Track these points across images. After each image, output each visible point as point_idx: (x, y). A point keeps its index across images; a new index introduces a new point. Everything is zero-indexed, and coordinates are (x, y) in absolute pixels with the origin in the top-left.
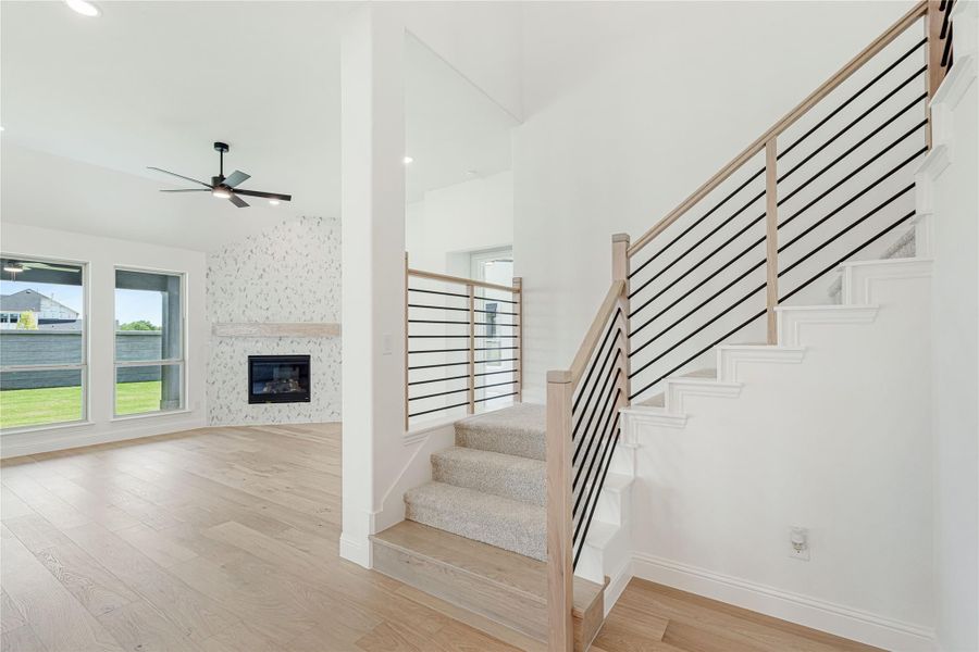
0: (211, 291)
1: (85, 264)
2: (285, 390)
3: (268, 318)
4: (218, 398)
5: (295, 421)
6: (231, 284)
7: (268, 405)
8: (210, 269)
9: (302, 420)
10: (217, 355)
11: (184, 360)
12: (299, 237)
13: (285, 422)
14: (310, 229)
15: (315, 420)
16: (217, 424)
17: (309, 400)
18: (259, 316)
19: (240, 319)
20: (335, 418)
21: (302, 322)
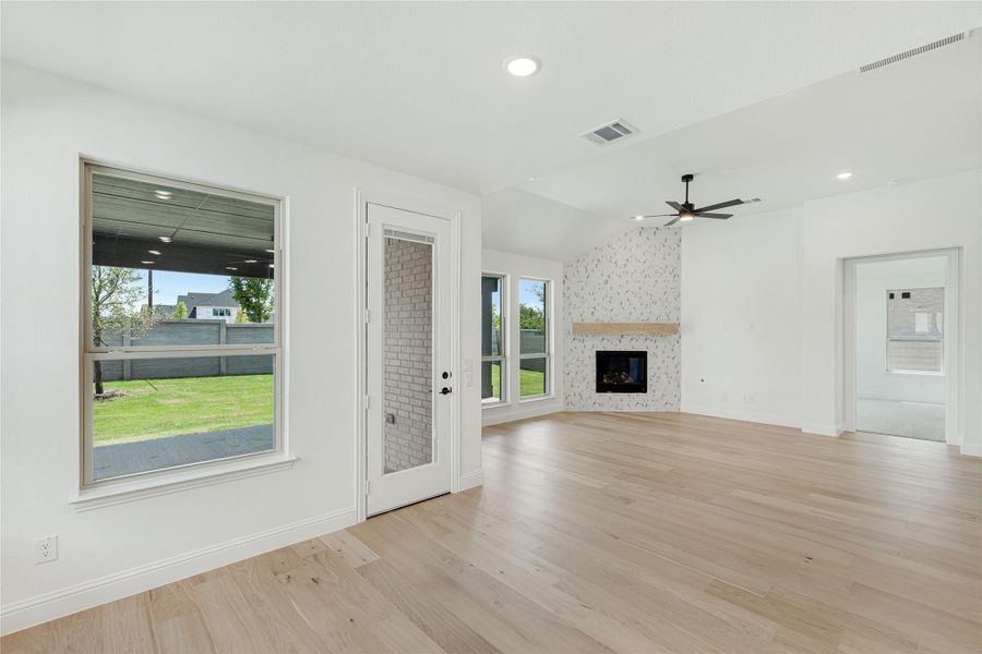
0: (567, 295)
1: (504, 276)
3: (612, 318)
4: (572, 386)
5: (634, 409)
6: (583, 289)
7: (611, 394)
8: (566, 277)
9: (640, 409)
10: (572, 350)
11: (549, 354)
12: (637, 246)
13: (626, 409)
14: (648, 239)
15: (652, 409)
16: (571, 409)
17: (645, 391)
18: (603, 316)
19: (589, 319)
20: (669, 408)
21: (640, 321)
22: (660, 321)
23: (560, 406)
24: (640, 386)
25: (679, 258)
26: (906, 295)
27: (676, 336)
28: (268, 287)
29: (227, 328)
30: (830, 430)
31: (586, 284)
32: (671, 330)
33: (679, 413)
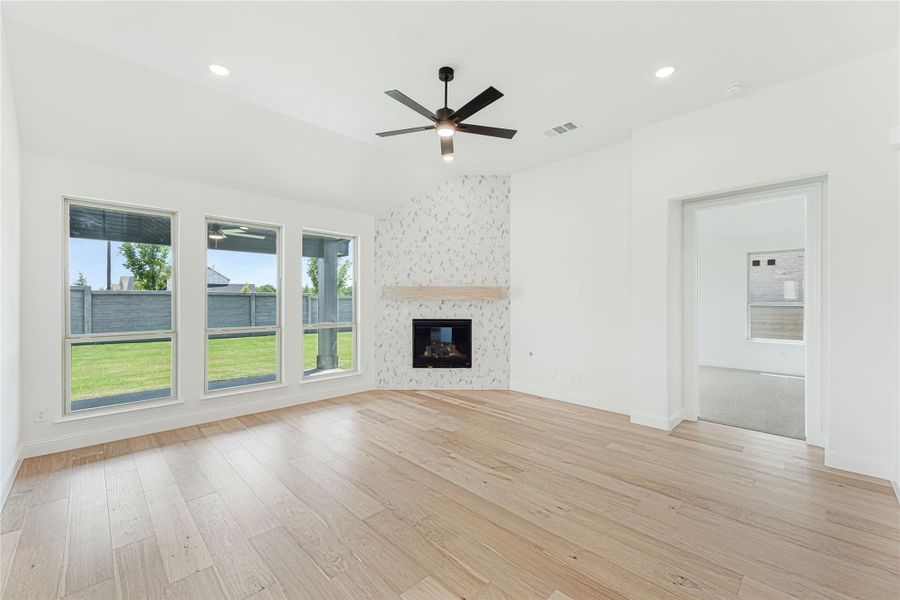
0: (379, 254)
1: (279, 228)
2: (445, 354)
3: (430, 281)
4: (385, 361)
5: (457, 387)
6: (397, 247)
7: (430, 370)
8: (378, 232)
9: (464, 386)
10: (384, 318)
11: (356, 323)
12: (460, 197)
13: (447, 387)
14: (472, 188)
15: (477, 386)
16: (384, 387)
17: (470, 366)
18: (423, 279)
19: (405, 282)
20: (496, 386)
21: (464, 285)
22: (486, 284)
23: (370, 384)
24: (464, 360)
25: (508, 212)
26: (771, 262)
27: (505, 302)
28: (164, 256)
29: (93, 295)
30: (662, 422)
31: (402, 241)
32: (498, 294)
33: (508, 392)
